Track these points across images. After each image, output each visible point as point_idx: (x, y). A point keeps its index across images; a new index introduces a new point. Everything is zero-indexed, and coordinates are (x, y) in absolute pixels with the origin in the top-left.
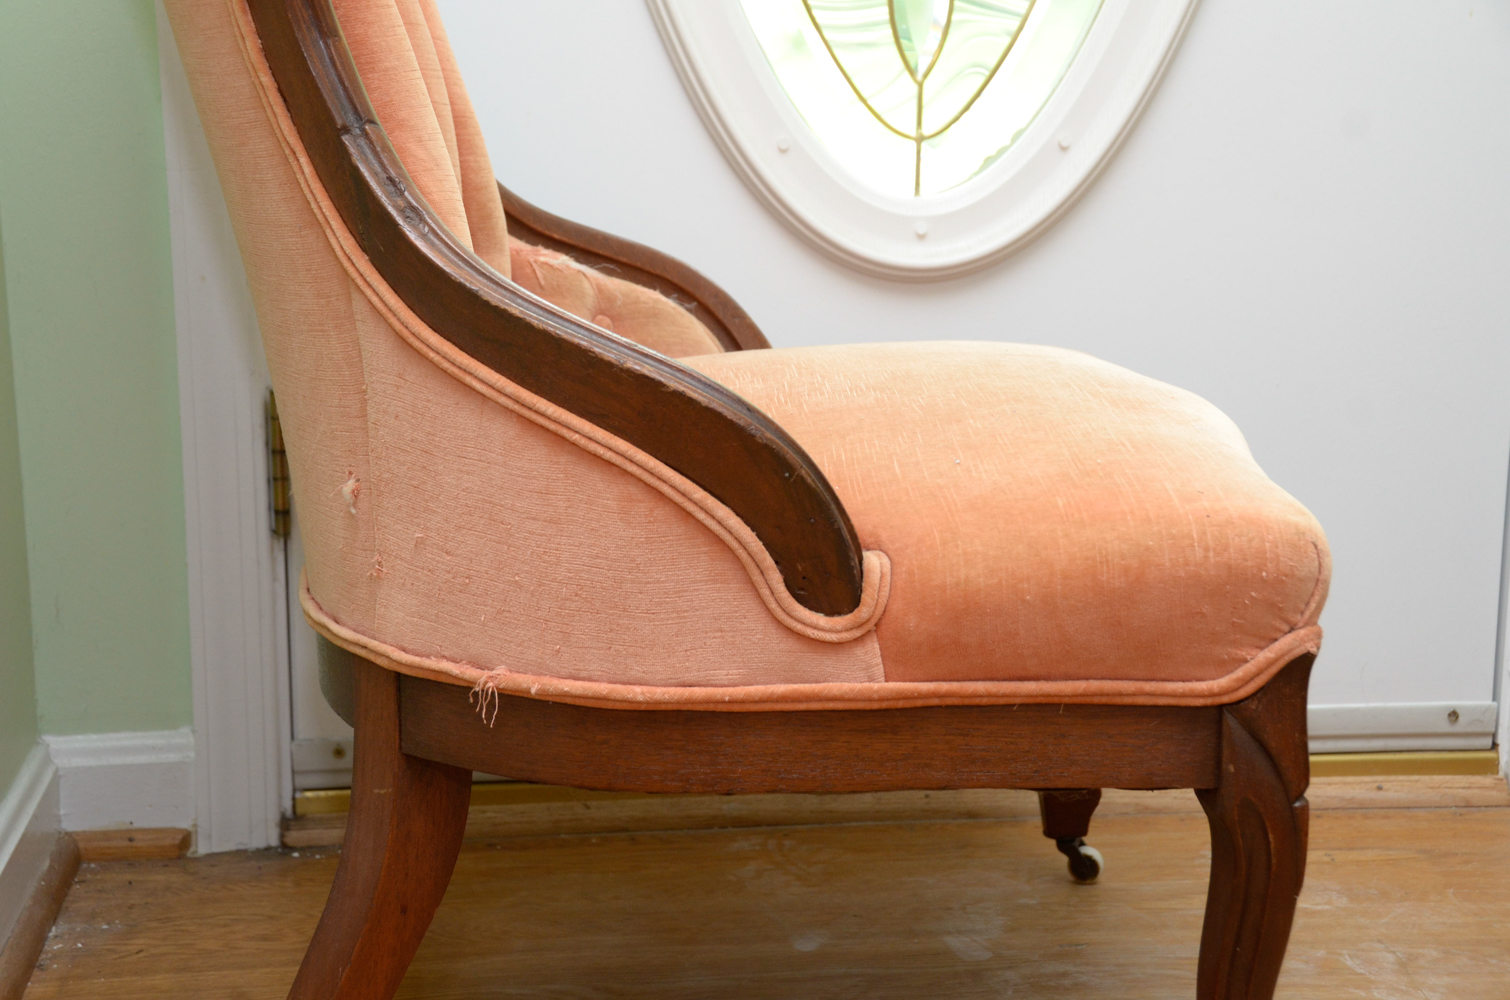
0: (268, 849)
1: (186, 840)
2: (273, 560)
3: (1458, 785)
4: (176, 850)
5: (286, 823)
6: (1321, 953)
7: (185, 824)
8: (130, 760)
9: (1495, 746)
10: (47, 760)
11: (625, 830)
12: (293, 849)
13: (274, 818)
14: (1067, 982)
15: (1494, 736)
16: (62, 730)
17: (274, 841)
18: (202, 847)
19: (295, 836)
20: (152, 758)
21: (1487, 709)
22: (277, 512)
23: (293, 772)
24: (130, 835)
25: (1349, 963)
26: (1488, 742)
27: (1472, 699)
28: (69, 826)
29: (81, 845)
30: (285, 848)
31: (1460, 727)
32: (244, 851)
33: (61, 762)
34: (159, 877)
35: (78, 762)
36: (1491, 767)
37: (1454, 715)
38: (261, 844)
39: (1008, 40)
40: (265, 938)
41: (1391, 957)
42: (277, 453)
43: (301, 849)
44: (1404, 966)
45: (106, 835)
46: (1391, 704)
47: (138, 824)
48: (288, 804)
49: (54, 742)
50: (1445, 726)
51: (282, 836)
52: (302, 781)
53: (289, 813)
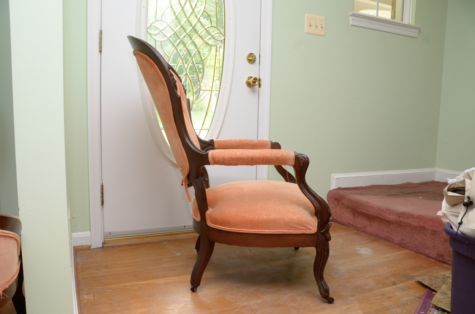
0: (101, 247)
1: (90, 246)
2: (101, 209)
4: (89, 248)
5: (103, 244)
7: (90, 244)
8: (82, 236)
12: (104, 247)
13: (101, 243)
17: (102, 246)
18: (92, 247)
19: (104, 245)
20: (85, 236)
22: (102, 201)
23: (104, 237)
24: (82, 246)
28: (74, 245)
29: (76, 248)
30: (103, 247)
32: (98, 248)
34: (88, 252)
35: (76, 236)
38: (100, 247)
40: (106, 259)
42: (102, 193)
43: (106, 247)
45: (79, 246)
47: (83, 245)
48: (103, 241)
49: (72, 234)
51: (103, 246)
52: (105, 238)
53: (103, 242)
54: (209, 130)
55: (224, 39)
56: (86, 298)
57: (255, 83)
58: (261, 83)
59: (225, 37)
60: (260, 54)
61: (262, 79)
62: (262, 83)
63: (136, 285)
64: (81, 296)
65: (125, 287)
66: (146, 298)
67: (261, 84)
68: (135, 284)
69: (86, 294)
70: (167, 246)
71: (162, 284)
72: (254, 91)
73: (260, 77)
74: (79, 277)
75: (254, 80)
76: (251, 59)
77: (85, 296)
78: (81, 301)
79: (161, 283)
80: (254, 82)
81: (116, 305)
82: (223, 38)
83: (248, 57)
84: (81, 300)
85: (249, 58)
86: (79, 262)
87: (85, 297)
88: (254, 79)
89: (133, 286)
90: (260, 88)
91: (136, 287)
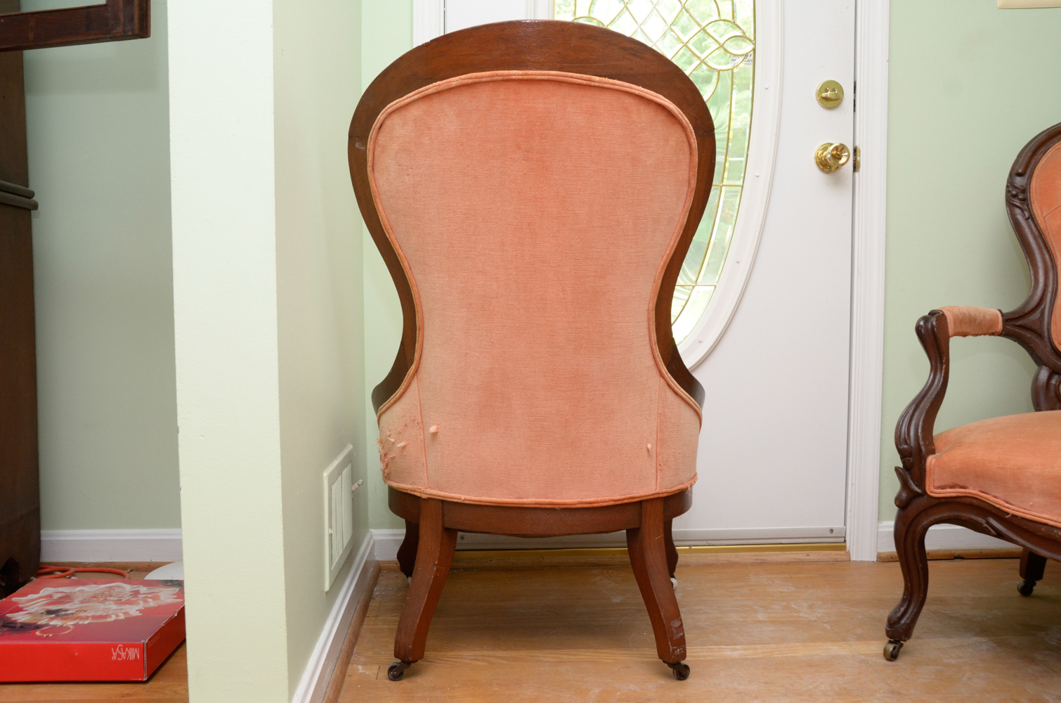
3: (834, 555)
6: (785, 603)
9: (845, 541)
10: (371, 537)
11: (556, 566)
14: (701, 612)
15: (845, 537)
16: (375, 528)
21: (842, 528)
24: (396, 562)
25: (793, 606)
26: (843, 540)
27: (837, 525)
28: (378, 558)
29: (381, 565)
31: (833, 535)
33: (375, 538)
35: (381, 538)
36: (844, 548)
37: (832, 531)
39: (682, 308)
41: (806, 604)
44: (810, 607)
45: (389, 562)
46: (811, 527)
49: (371, 530)
50: (830, 535)
54: (715, 287)
55: (754, 50)
56: (360, 671)
57: (840, 159)
58: (858, 158)
59: (755, 44)
60: (855, 83)
61: (861, 149)
62: (862, 159)
63: (484, 658)
64: (350, 667)
65: (460, 660)
66: (496, 689)
67: (859, 162)
68: (484, 656)
69: (364, 664)
70: (598, 578)
71: (549, 662)
72: (838, 182)
73: (857, 144)
74: (364, 627)
75: (835, 152)
76: (830, 98)
77: (360, 667)
78: (347, 678)
79: (549, 659)
80: (837, 157)
81: (420, 695)
82: (751, 47)
83: (820, 91)
84: (347, 674)
85: (824, 95)
86: (377, 596)
87: (358, 670)
88: (836, 148)
89: (478, 660)
90: (857, 174)
91: (483, 661)
